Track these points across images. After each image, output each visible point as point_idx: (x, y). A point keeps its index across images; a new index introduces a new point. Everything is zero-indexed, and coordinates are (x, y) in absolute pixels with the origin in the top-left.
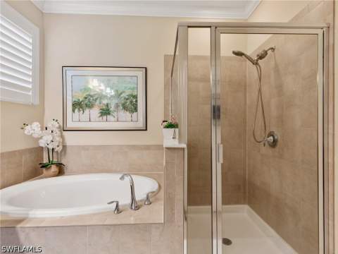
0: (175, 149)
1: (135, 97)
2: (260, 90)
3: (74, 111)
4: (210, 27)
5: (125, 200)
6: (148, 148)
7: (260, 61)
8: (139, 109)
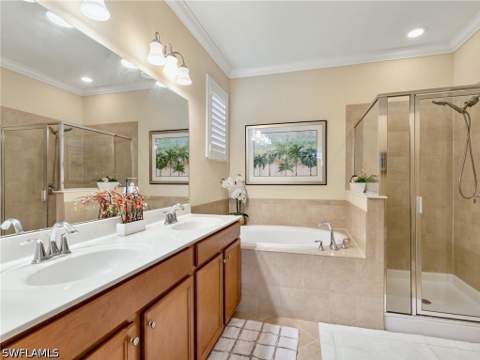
0: (376, 199)
1: (314, 151)
2: (469, 141)
3: (255, 166)
4: (409, 95)
5: (327, 243)
6: (328, 203)
7: (468, 109)
8: (318, 164)
